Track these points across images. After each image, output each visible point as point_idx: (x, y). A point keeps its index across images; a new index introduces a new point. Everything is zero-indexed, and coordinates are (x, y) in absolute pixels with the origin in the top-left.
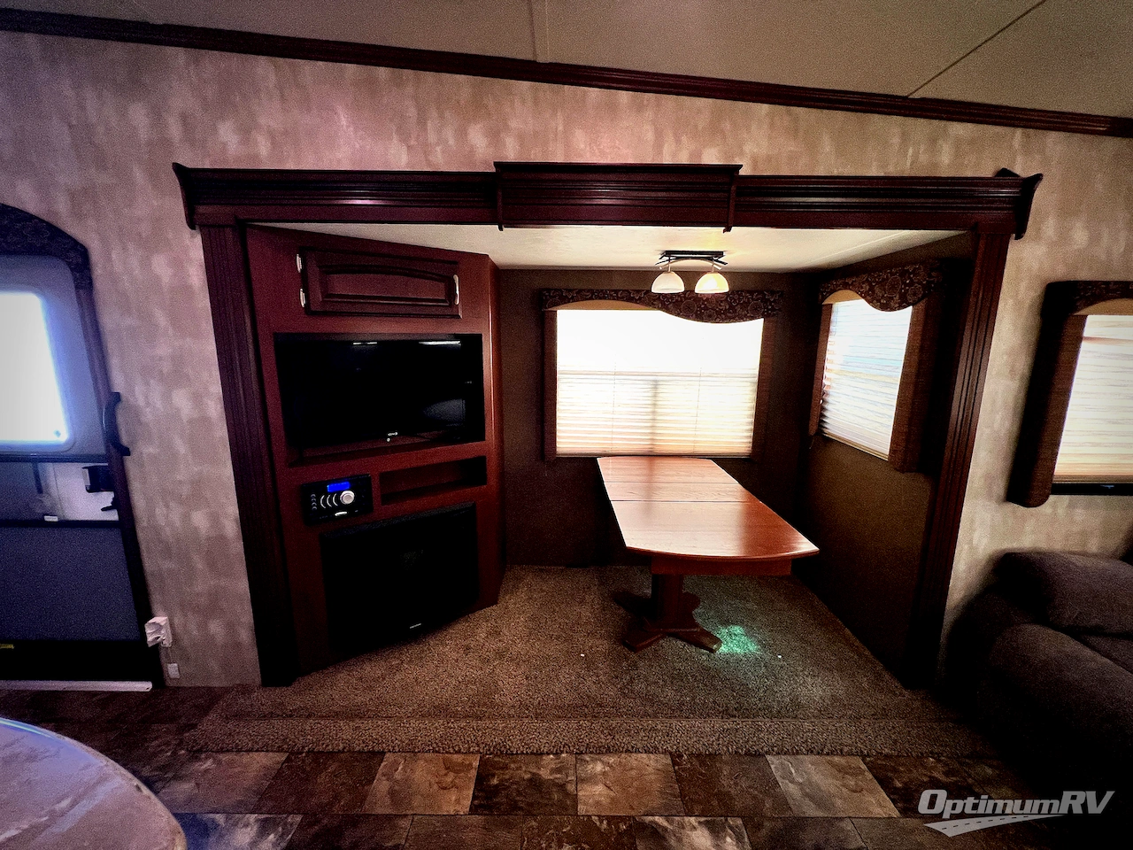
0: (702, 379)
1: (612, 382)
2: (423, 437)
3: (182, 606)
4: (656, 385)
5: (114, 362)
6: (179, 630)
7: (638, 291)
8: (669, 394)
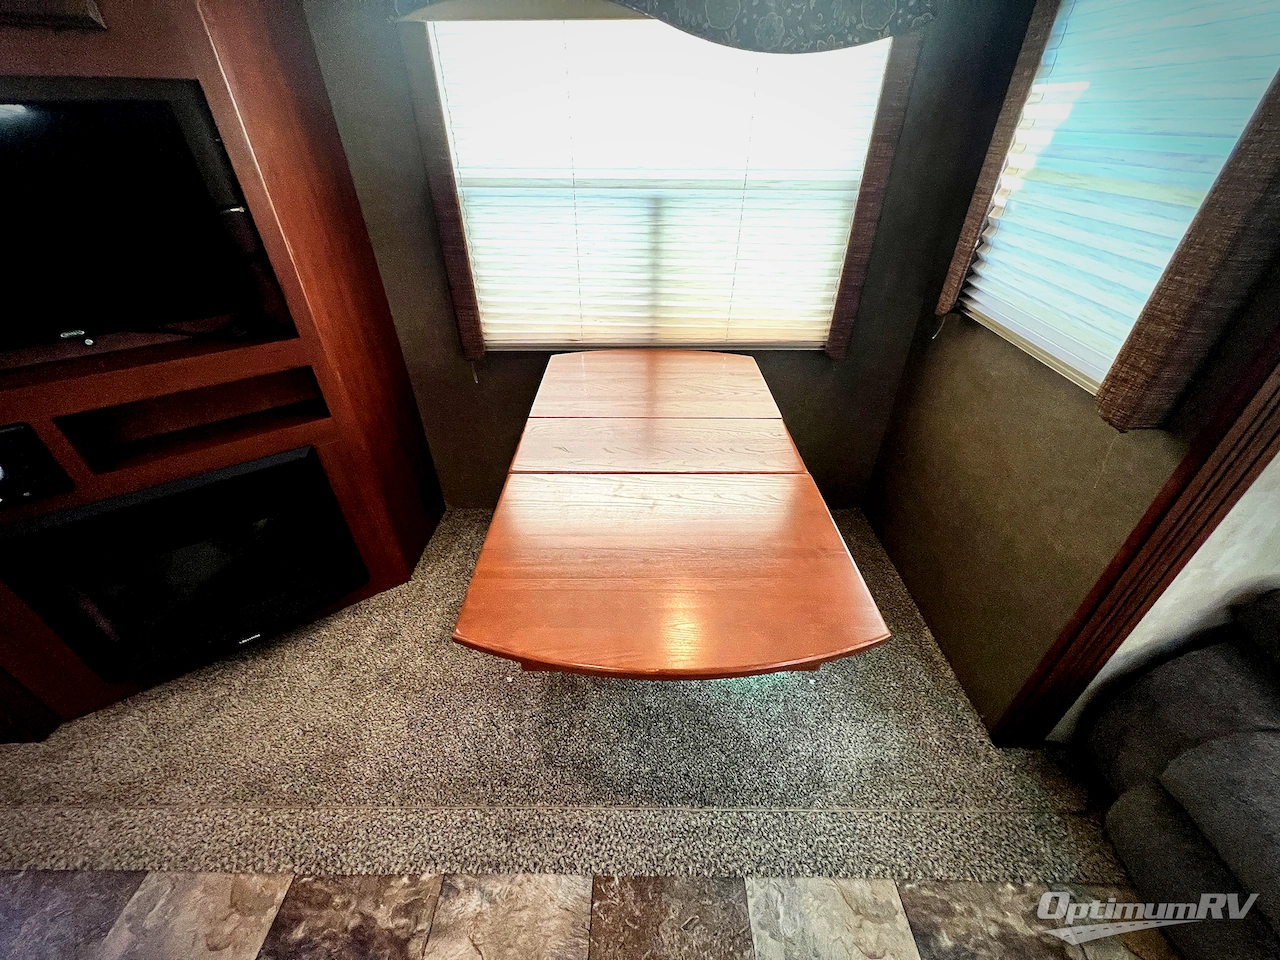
0: (748, 193)
1: (571, 202)
2: (183, 333)
4: (656, 207)
8: (684, 228)
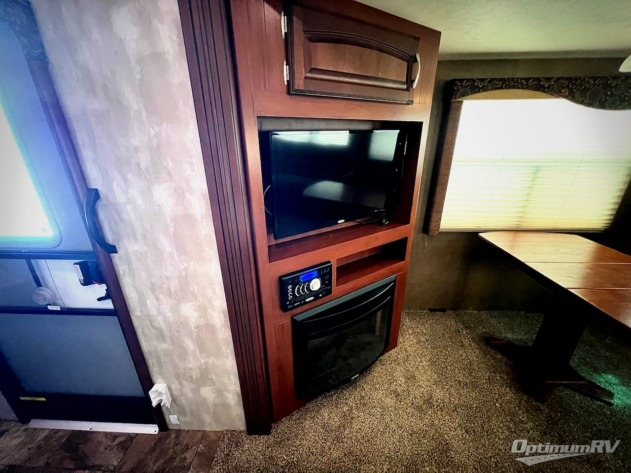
3: (178, 376)
5: (87, 154)
6: (175, 393)
7: (548, 79)
